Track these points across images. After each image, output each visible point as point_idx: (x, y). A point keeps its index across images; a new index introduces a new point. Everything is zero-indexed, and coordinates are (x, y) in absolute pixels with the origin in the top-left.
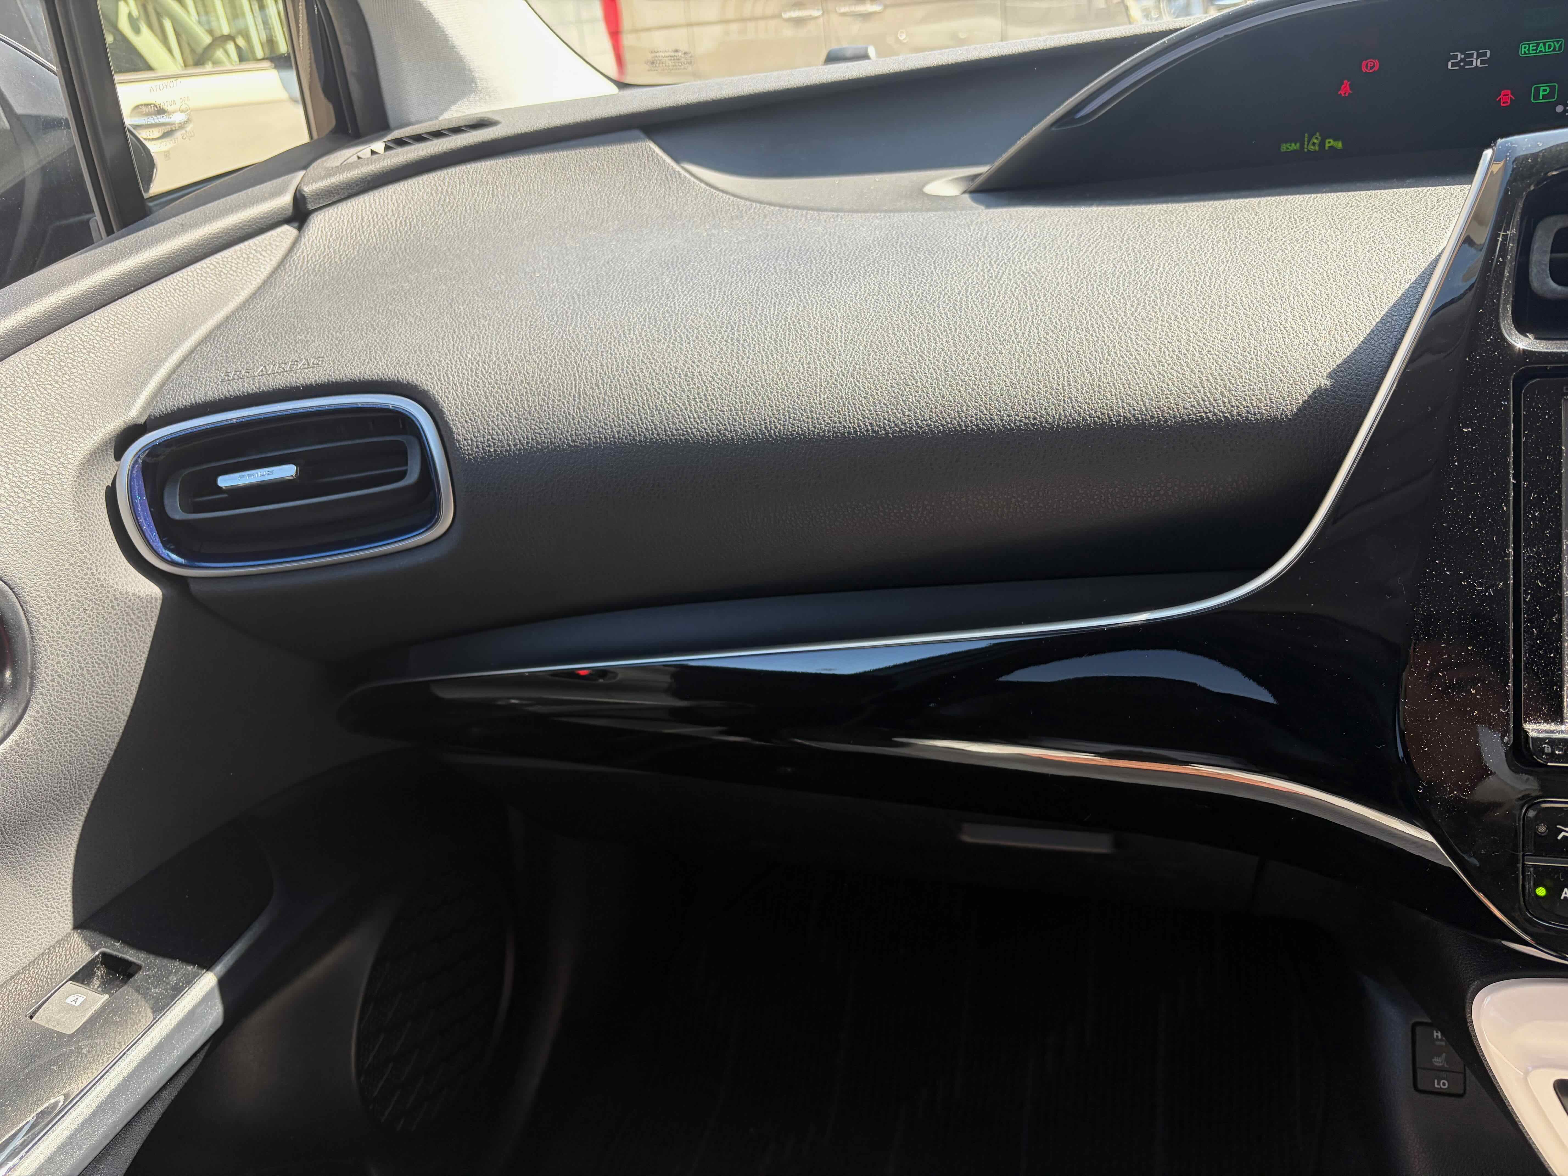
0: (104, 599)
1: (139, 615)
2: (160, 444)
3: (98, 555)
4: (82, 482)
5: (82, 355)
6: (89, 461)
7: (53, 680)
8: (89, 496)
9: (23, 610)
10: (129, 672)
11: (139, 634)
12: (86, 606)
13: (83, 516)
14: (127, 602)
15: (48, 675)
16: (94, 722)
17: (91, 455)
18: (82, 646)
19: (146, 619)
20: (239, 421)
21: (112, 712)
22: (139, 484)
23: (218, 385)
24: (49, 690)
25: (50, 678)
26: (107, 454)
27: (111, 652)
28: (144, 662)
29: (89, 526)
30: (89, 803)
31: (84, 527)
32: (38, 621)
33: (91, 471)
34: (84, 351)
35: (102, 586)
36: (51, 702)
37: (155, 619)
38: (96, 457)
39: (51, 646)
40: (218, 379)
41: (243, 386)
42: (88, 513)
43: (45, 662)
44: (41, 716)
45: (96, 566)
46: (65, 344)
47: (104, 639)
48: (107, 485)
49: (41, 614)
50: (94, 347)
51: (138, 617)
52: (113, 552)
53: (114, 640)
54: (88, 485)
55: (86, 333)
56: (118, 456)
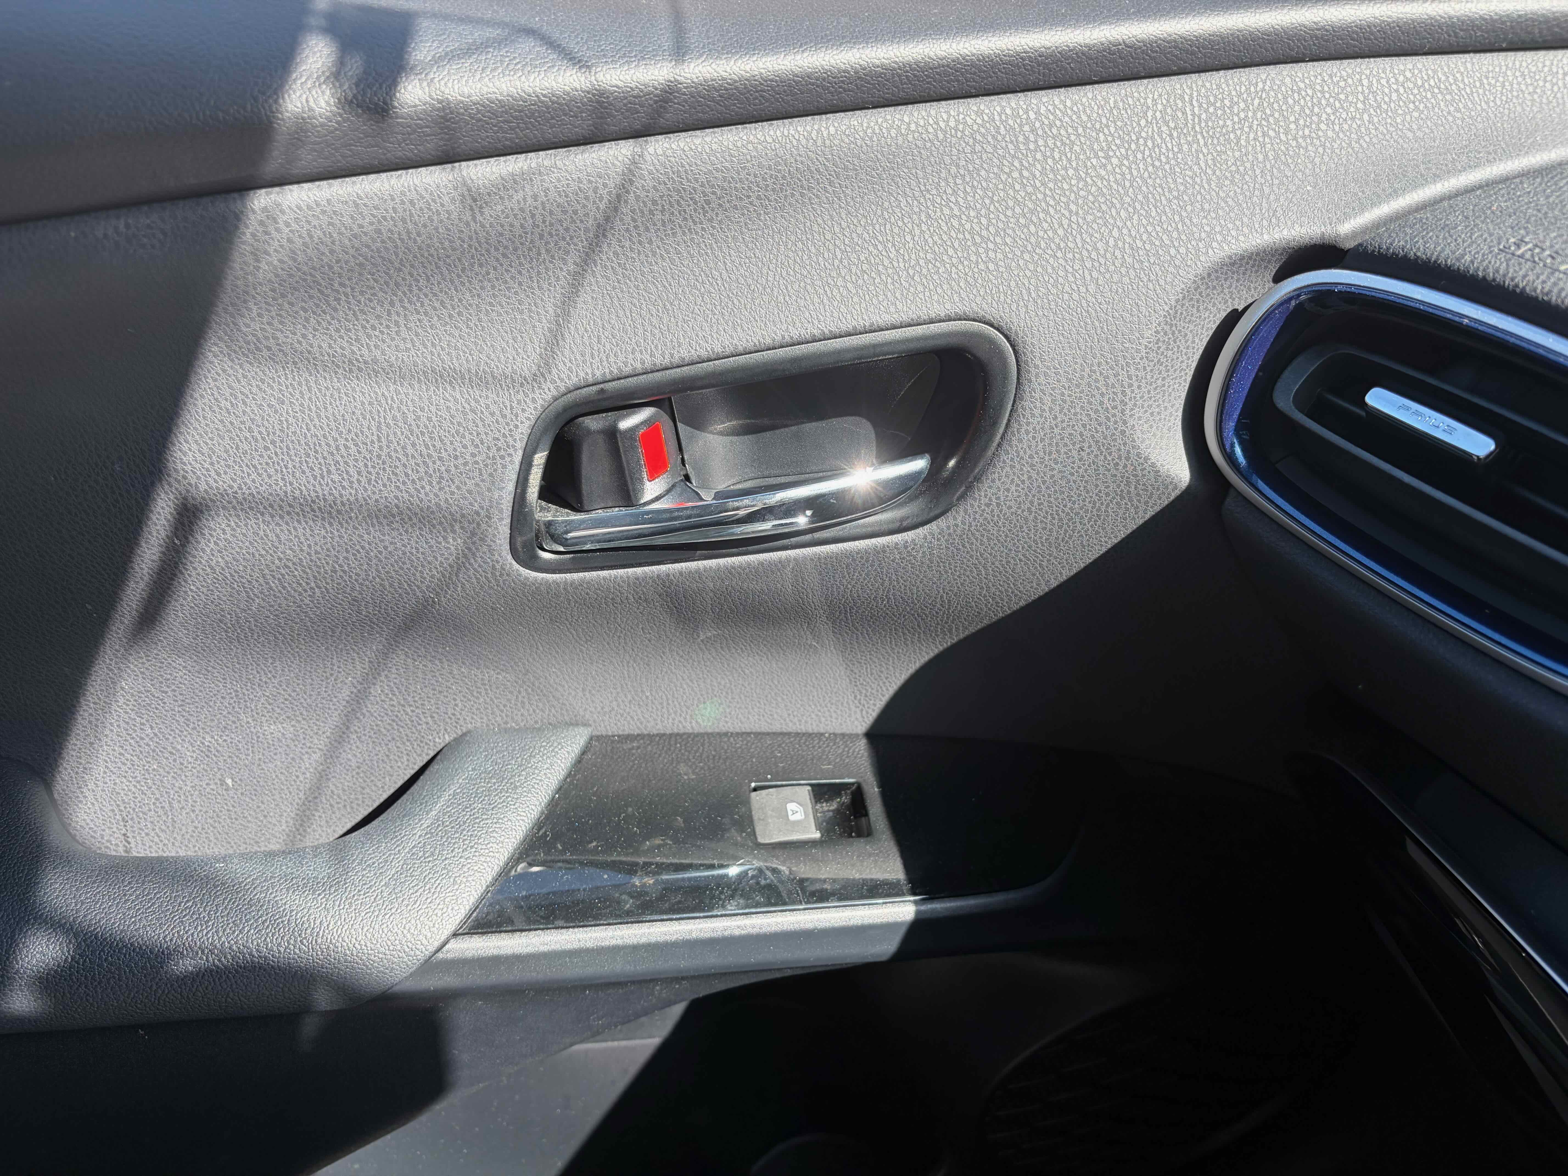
0: (1113, 449)
1: (1141, 492)
2: (1340, 292)
3: (1149, 392)
4: (1203, 287)
5: (1352, 109)
6: (1233, 264)
7: (988, 505)
8: (1198, 311)
9: (1013, 406)
10: (1083, 546)
11: (1124, 514)
12: (1086, 445)
13: (1169, 332)
14: (1139, 468)
15: (986, 496)
16: (1006, 572)
17: (1242, 258)
18: (1048, 488)
19: (1146, 503)
20: (1473, 324)
21: (1034, 575)
22: (1270, 333)
23: (1491, 252)
24: (976, 512)
25: (987, 500)
26: (1266, 267)
27: (1077, 514)
28: (1109, 546)
29: (1167, 349)
30: (956, 639)
31: (1159, 348)
32: (1018, 429)
33: (1226, 280)
34: (1360, 105)
35: (1123, 432)
36: (970, 526)
37: (1158, 508)
38: (1248, 263)
39: (1012, 467)
40: (1499, 244)
41: (1524, 277)
42: (1180, 331)
43: (993, 481)
44: (950, 534)
45: (1135, 405)
46: (1342, 84)
47: (1079, 495)
48: (1236, 307)
49: (1028, 424)
50: (1379, 107)
51: (1138, 495)
52: (1172, 398)
53: (1090, 502)
54: (1208, 295)
55: (1384, 82)
56: (1278, 278)
